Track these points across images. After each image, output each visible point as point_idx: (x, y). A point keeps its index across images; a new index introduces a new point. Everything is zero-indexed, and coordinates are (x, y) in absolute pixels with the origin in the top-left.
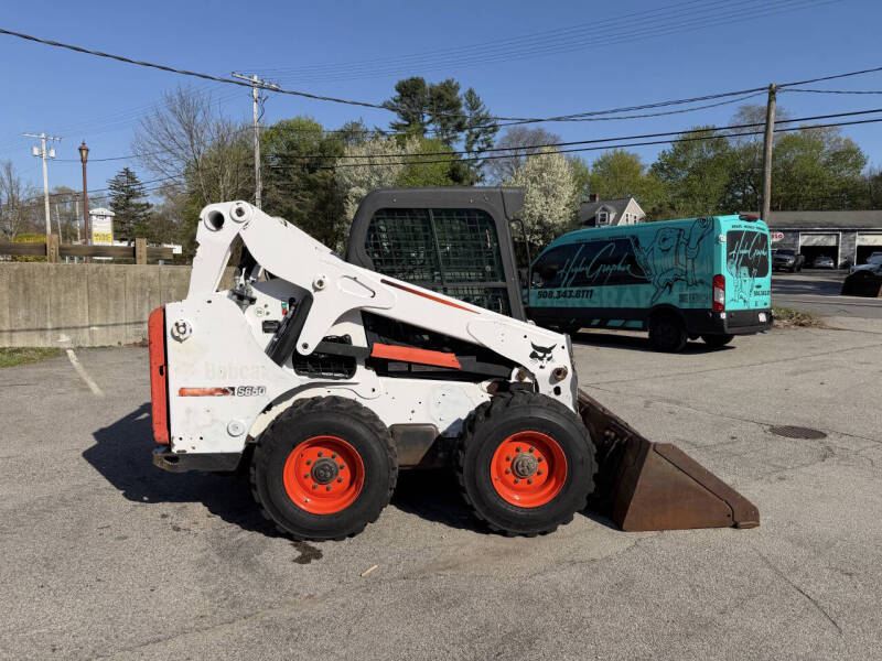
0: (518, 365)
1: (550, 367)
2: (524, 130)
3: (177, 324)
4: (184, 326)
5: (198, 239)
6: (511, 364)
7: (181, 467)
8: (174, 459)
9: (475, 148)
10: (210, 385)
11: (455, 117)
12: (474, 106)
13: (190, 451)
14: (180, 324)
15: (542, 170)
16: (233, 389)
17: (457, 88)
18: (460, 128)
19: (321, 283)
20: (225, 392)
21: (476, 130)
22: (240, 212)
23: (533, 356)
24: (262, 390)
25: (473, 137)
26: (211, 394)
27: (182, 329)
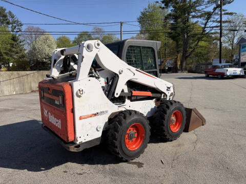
0: (164, 93)
1: (170, 92)
2: (33, 27)
3: (79, 90)
4: (82, 90)
5: (84, 55)
6: (161, 93)
7: (81, 149)
8: (78, 146)
9: (15, 30)
10: (90, 113)
11: (7, 20)
12: (13, 17)
13: (84, 141)
14: (81, 90)
15: (46, 40)
16: (98, 113)
17: (5, 10)
18: (8, 23)
19: (122, 71)
20: (95, 115)
21: (14, 25)
22: (98, 45)
23: (167, 90)
24: (107, 112)
25: (14, 27)
26: (91, 117)
27: (81, 92)
